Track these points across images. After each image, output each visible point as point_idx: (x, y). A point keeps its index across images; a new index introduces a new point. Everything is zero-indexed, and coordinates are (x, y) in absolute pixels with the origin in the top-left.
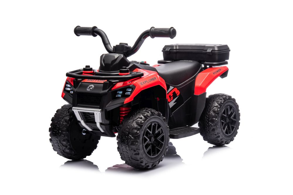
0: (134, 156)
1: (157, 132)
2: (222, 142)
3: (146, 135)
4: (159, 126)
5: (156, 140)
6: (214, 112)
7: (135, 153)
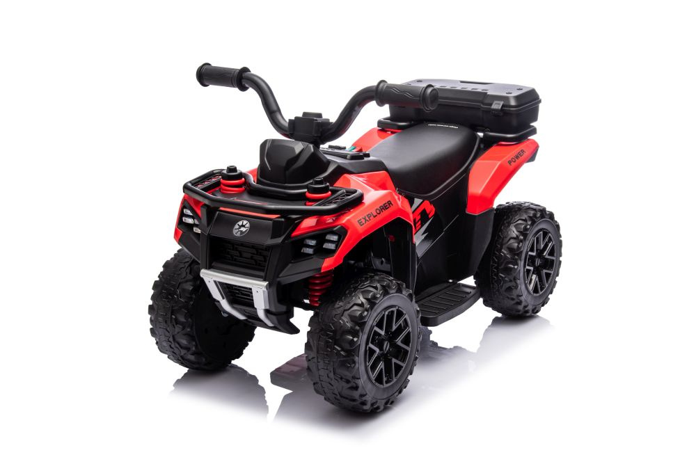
0: (347, 392)
1: (394, 328)
2: (527, 312)
3: (372, 343)
4: (400, 314)
5: (393, 345)
6: (511, 250)
7: (349, 385)
